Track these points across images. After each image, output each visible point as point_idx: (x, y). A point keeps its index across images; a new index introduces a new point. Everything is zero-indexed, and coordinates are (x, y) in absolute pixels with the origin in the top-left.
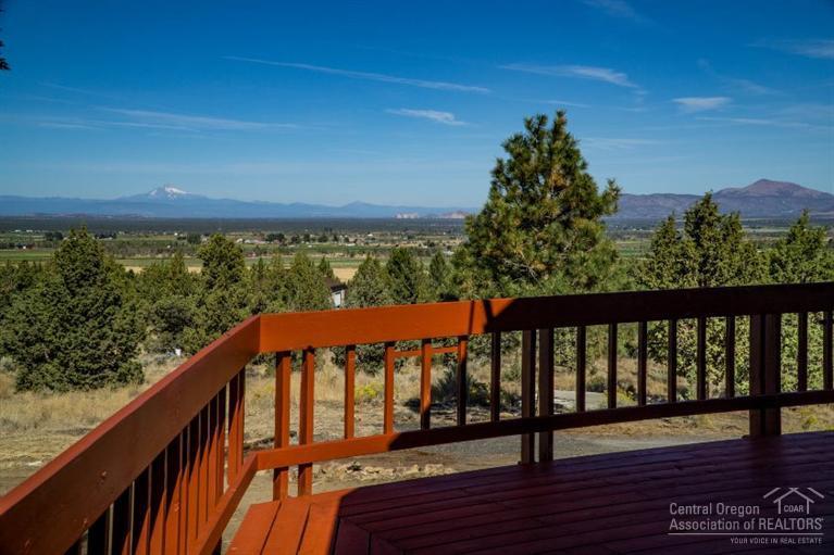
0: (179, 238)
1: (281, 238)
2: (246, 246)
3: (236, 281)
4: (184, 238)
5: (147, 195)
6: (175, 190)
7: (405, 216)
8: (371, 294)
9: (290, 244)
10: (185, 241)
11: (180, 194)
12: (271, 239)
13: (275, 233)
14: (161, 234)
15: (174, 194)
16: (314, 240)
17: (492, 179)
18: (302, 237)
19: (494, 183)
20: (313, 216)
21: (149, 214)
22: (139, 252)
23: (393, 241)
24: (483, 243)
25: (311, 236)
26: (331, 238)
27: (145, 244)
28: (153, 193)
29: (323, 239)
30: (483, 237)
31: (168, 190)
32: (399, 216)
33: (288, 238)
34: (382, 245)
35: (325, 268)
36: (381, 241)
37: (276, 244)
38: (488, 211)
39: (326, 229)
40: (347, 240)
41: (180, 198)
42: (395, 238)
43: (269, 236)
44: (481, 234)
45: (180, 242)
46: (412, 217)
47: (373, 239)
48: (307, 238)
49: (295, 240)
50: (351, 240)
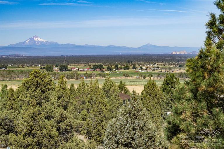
0: (41, 68)
1: (101, 67)
2: (79, 72)
3: (48, 101)
4: (44, 68)
5: (24, 43)
6: (39, 39)
7: (178, 53)
8: (134, 112)
9: (106, 70)
10: (44, 70)
11: (42, 42)
12: (95, 68)
13: (97, 64)
14: (31, 66)
15: (40, 41)
16: (121, 68)
17: (208, 30)
18: (113, 67)
19: (209, 33)
20: (120, 54)
21: (24, 54)
22: (18, 77)
23: (170, 69)
24: (199, 81)
25: (119, 66)
26: (132, 67)
27: (22, 72)
28: (27, 42)
29: (127, 68)
30: (199, 76)
31: (36, 39)
32: (174, 53)
33: (105, 67)
34: (163, 71)
35: (122, 87)
36: (163, 68)
37: (98, 71)
38: (203, 56)
39: (129, 62)
40: (141, 68)
41: (43, 44)
42: (171, 66)
43: (94, 66)
44: (197, 74)
45: (42, 70)
46: (182, 53)
47: (158, 67)
48: (117, 68)
49: (109, 69)
50: (144, 68)
